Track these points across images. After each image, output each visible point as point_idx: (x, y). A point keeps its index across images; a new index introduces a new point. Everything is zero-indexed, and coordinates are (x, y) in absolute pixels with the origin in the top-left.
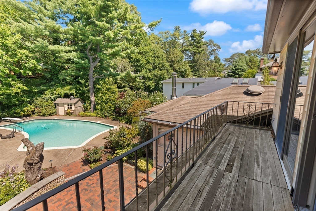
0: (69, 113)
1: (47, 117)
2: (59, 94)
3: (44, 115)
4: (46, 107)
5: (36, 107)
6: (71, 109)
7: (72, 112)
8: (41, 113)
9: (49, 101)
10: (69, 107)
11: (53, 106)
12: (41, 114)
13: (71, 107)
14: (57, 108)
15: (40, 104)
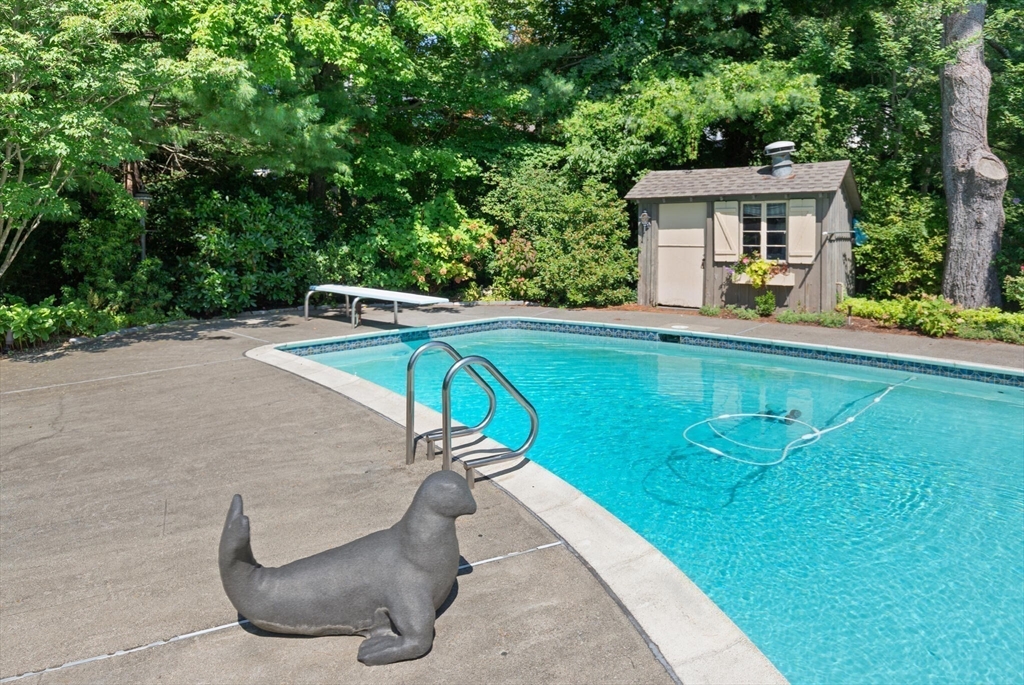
0: (764, 289)
1: (574, 312)
2: (655, 138)
3: (555, 297)
4: (569, 234)
5: (504, 232)
6: (773, 253)
7: (787, 279)
8: (529, 274)
9: (591, 180)
10: (751, 239)
11: (619, 226)
12: (532, 288)
13: (771, 239)
14: (642, 246)
15: (530, 208)
